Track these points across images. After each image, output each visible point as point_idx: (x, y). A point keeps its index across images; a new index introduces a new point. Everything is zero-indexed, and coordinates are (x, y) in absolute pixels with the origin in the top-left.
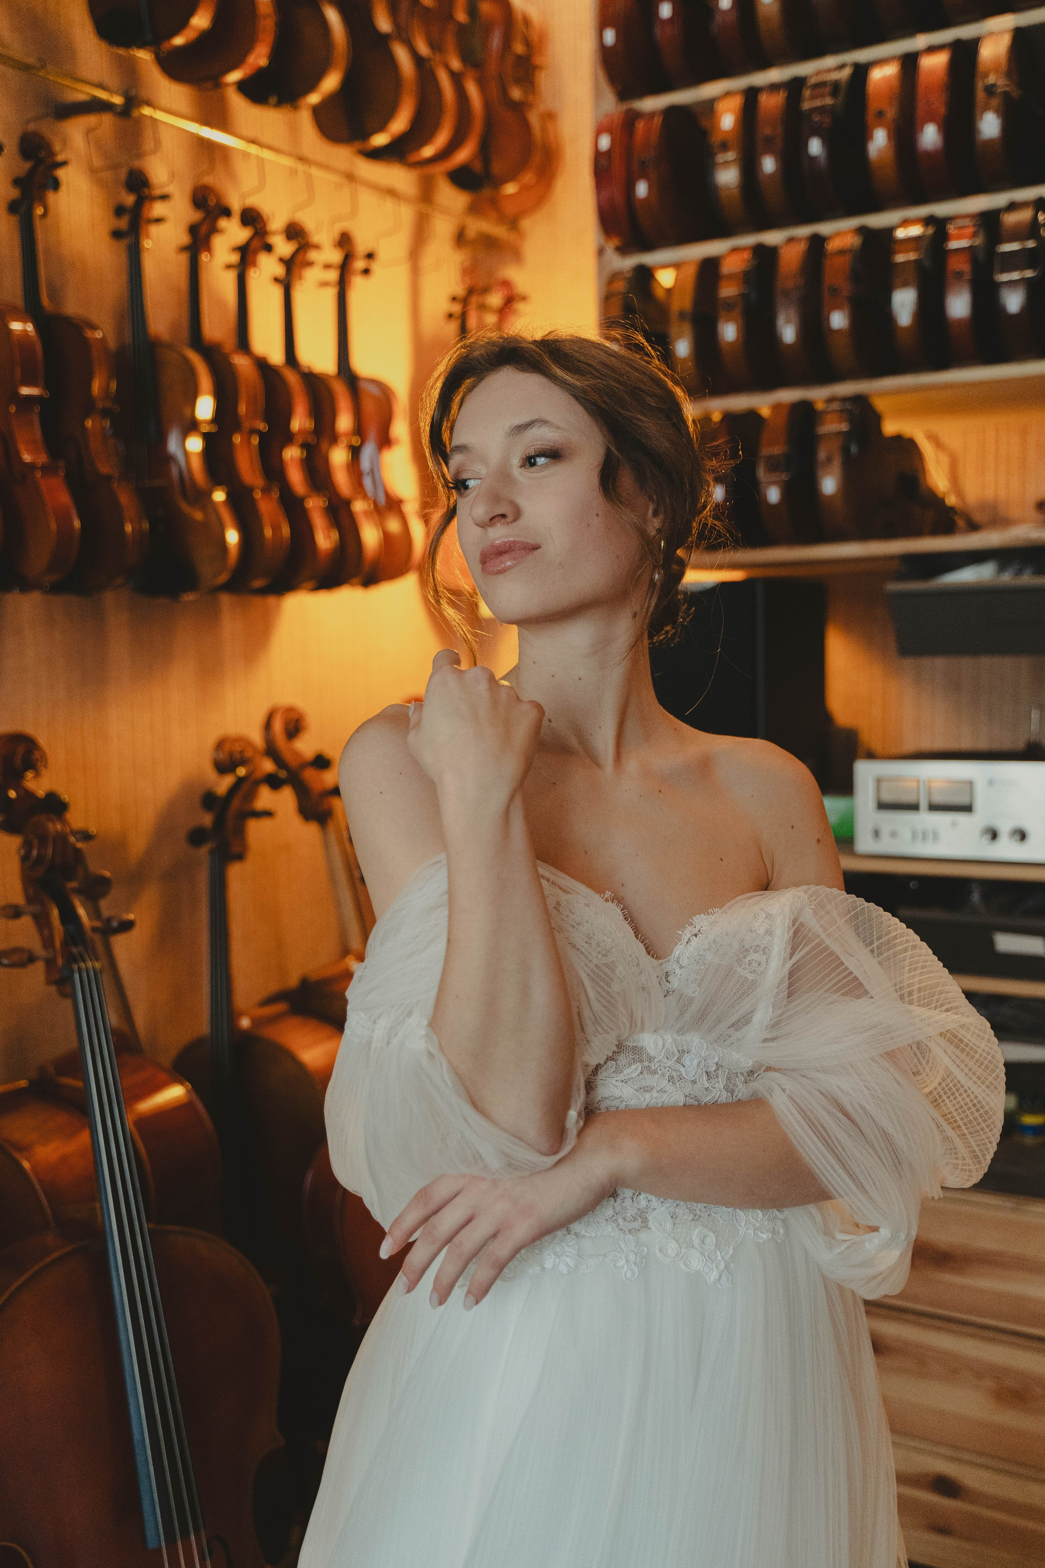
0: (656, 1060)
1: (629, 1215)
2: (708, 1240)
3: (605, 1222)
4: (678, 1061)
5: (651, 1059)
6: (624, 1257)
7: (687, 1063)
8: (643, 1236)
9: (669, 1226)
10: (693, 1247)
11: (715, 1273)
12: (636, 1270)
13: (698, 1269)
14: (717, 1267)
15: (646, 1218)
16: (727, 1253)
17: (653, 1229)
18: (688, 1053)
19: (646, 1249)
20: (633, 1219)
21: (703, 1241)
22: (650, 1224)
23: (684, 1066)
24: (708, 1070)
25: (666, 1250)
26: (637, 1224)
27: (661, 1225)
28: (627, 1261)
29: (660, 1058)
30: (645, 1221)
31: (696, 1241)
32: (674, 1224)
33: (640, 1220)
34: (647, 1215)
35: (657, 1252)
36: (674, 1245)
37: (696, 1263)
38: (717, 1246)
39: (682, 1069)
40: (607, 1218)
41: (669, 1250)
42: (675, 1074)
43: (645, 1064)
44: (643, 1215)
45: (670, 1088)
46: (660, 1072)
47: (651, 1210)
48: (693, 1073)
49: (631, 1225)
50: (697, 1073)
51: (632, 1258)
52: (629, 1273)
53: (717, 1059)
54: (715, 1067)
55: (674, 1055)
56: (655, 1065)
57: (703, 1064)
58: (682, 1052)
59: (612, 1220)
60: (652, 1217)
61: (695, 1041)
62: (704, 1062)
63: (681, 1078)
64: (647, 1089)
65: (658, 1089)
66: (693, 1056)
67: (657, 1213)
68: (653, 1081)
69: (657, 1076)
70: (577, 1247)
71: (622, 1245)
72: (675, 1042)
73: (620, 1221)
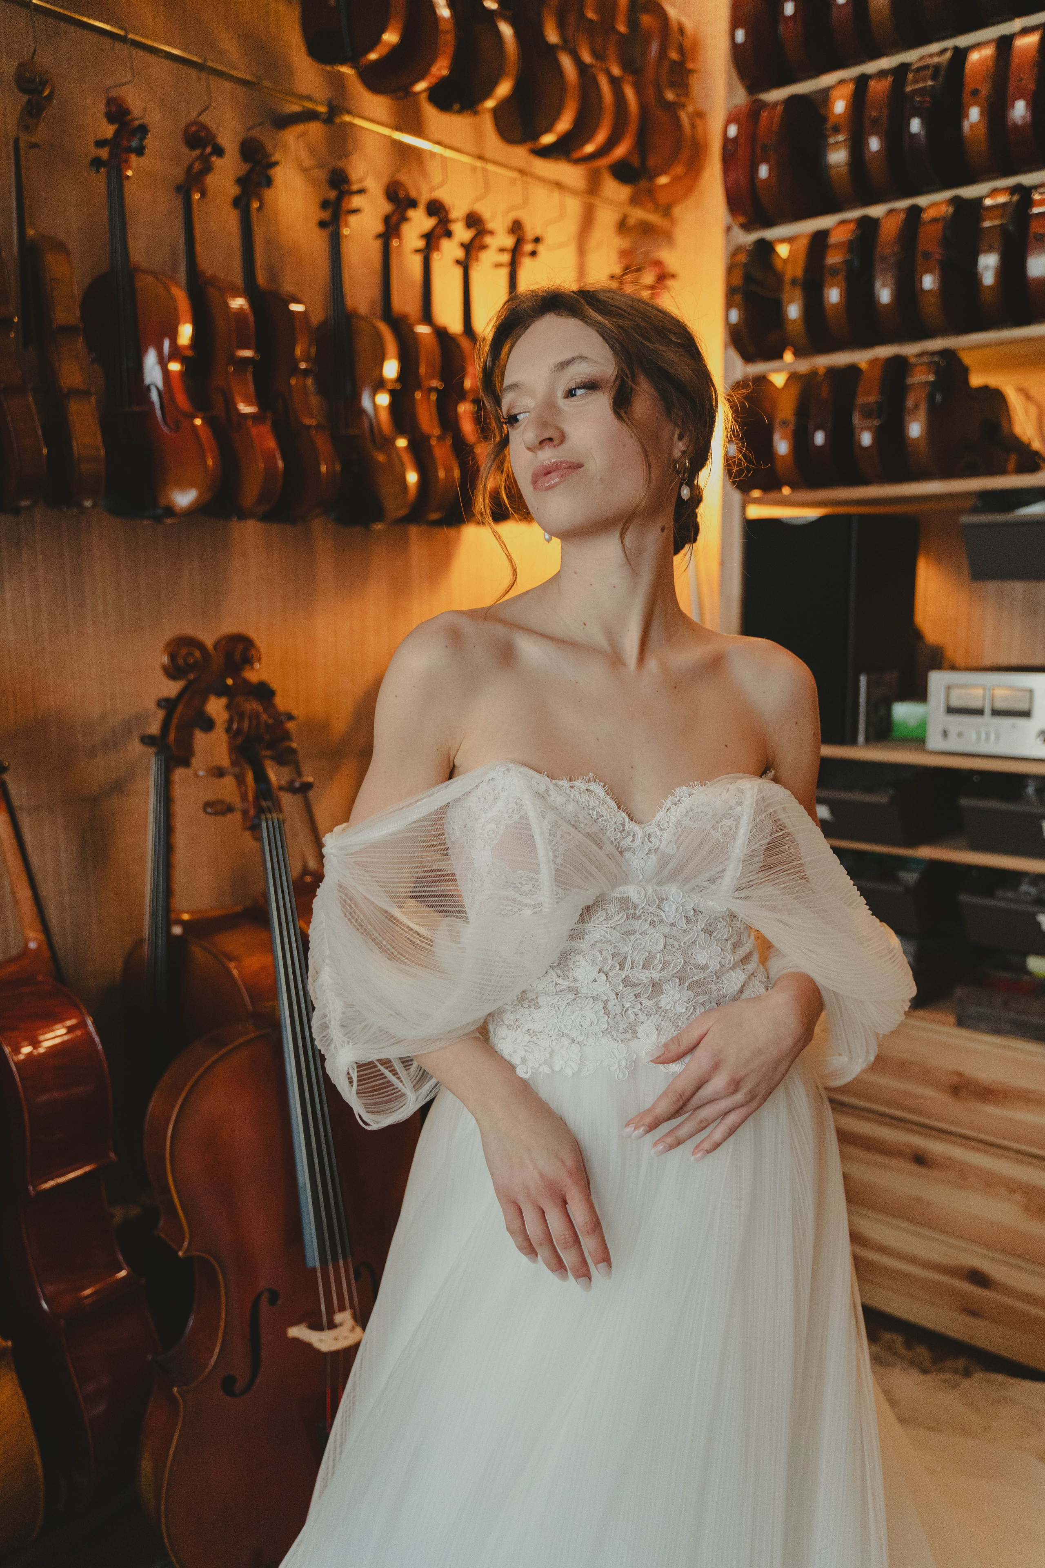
0: (640, 907)
1: (621, 1028)
3: (602, 1034)
4: (659, 907)
6: (616, 1062)
7: (667, 909)
8: (634, 1044)
9: (654, 1037)
12: (627, 1072)
15: (635, 1030)
17: (641, 1039)
18: (666, 900)
19: (635, 1055)
20: (624, 1031)
22: (639, 1035)
23: (664, 911)
24: (687, 916)
26: (629, 1035)
27: (648, 1036)
28: (619, 1066)
29: (643, 905)
30: (635, 1032)
32: (659, 1035)
33: (630, 1032)
34: (637, 1028)
35: (644, 1058)
39: (663, 914)
40: (603, 1030)
42: (656, 919)
43: (631, 911)
44: (633, 1029)
45: (651, 930)
46: (643, 918)
47: (639, 1024)
48: (673, 917)
49: (623, 1036)
50: (676, 917)
51: (624, 1063)
52: (621, 1076)
53: (693, 905)
54: (692, 912)
55: (654, 902)
56: (639, 911)
57: (680, 909)
58: (661, 900)
59: (607, 1032)
60: (640, 1030)
61: (673, 891)
62: (681, 907)
63: (662, 921)
64: (632, 932)
65: (640, 931)
66: (672, 903)
67: (645, 1025)
68: (636, 925)
69: (640, 921)
70: (580, 1054)
71: (616, 1052)
72: (655, 891)
73: (613, 1033)
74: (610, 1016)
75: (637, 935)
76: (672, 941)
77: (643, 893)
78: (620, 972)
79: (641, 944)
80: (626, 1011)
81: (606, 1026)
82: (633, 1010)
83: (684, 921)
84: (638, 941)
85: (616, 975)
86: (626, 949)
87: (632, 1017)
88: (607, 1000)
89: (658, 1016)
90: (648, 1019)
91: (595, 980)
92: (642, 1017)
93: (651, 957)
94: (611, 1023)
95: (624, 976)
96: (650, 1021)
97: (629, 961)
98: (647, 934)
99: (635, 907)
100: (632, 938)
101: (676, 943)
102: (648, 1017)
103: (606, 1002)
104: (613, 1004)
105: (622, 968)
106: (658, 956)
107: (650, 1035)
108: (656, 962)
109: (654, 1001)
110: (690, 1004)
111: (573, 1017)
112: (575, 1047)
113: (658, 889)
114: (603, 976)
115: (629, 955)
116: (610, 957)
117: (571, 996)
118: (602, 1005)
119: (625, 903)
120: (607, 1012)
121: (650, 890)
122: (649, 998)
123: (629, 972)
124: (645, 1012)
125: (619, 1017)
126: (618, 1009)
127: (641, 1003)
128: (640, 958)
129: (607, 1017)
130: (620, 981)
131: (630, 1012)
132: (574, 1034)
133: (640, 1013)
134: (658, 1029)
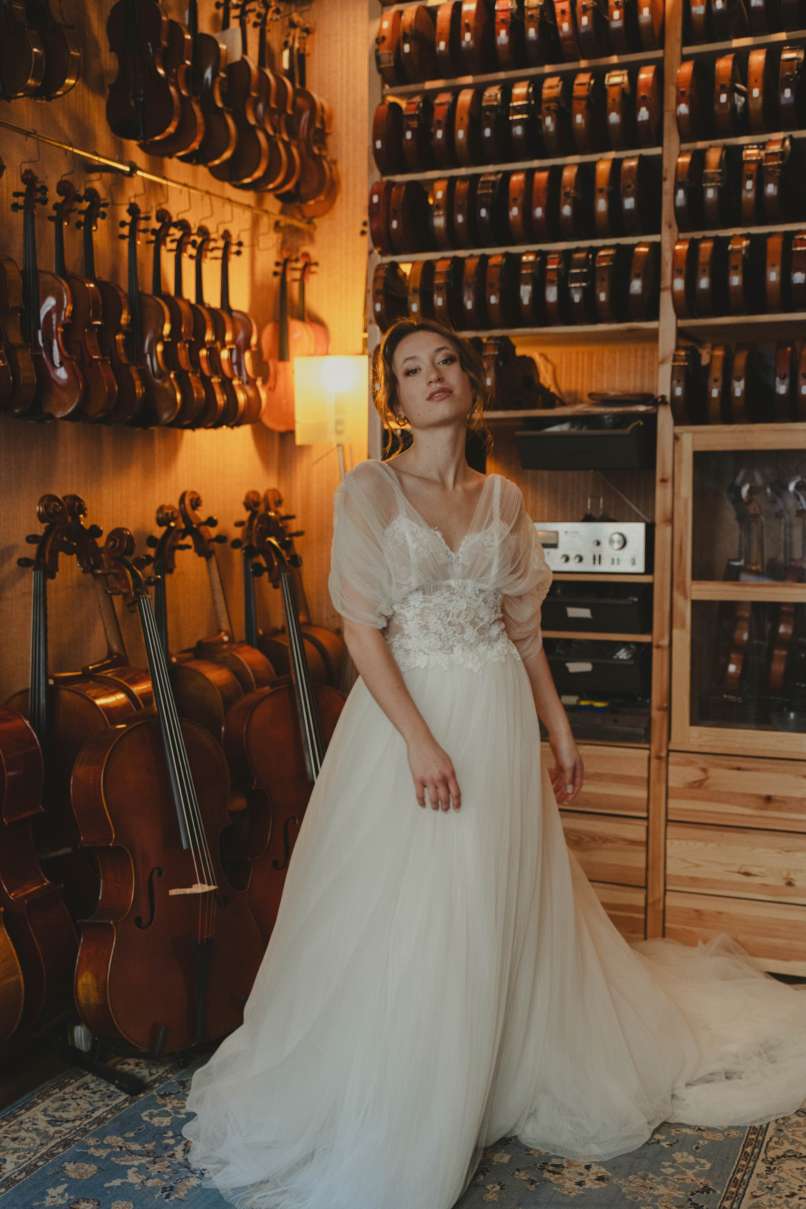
1: (446, 648)
2: (475, 658)
3: (438, 650)
4: (463, 589)
6: (444, 663)
7: (467, 590)
8: (451, 656)
9: (460, 652)
10: (469, 659)
11: (477, 669)
13: (471, 668)
14: (478, 667)
17: (454, 653)
18: (467, 586)
19: (452, 660)
21: (473, 658)
22: (454, 651)
24: (475, 593)
25: (459, 660)
26: (449, 651)
29: (457, 588)
30: (452, 650)
31: (471, 658)
32: (462, 651)
35: (456, 661)
36: (462, 659)
37: (470, 666)
38: (478, 660)
39: (465, 593)
40: (438, 648)
42: (463, 595)
43: (452, 591)
44: (451, 648)
45: (461, 600)
46: (457, 594)
47: (454, 646)
48: (470, 594)
49: (448, 652)
50: (472, 594)
51: (447, 663)
52: (445, 669)
53: (478, 588)
54: (478, 592)
55: (462, 587)
56: (455, 592)
57: (473, 590)
58: (465, 587)
59: (440, 649)
60: (455, 649)
61: (469, 582)
63: (465, 596)
64: (452, 601)
66: (469, 587)
67: (457, 647)
68: (454, 597)
69: (456, 596)
70: (427, 659)
71: (444, 658)
72: (462, 582)
73: (443, 650)
75: (455, 602)
76: (469, 605)
77: (457, 583)
78: (446, 619)
79: (456, 606)
80: (449, 640)
81: (440, 646)
82: (452, 640)
83: (475, 596)
86: (450, 608)
87: (451, 643)
88: (441, 634)
89: (462, 643)
91: (436, 623)
92: (456, 643)
93: (461, 612)
94: (442, 644)
95: (448, 621)
96: (459, 645)
97: (451, 614)
98: (458, 601)
99: (454, 589)
100: (452, 603)
101: (472, 606)
102: (458, 643)
103: (440, 634)
104: (443, 635)
105: (447, 617)
106: (464, 612)
107: (458, 652)
108: (462, 615)
109: (461, 635)
110: (477, 638)
111: (426, 642)
112: (426, 656)
114: (440, 621)
115: (451, 611)
116: (443, 613)
117: (425, 632)
118: (438, 636)
119: (449, 586)
120: (441, 640)
121: (460, 581)
122: (459, 634)
123: (451, 618)
124: (457, 641)
125: (446, 642)
126: (445, 639)
127: (455, 636)
128: (456, 612)
129: (440, 642)
130: (446, 623)
132: (425, 650)
133: (455, 641)
134: (463, 649)
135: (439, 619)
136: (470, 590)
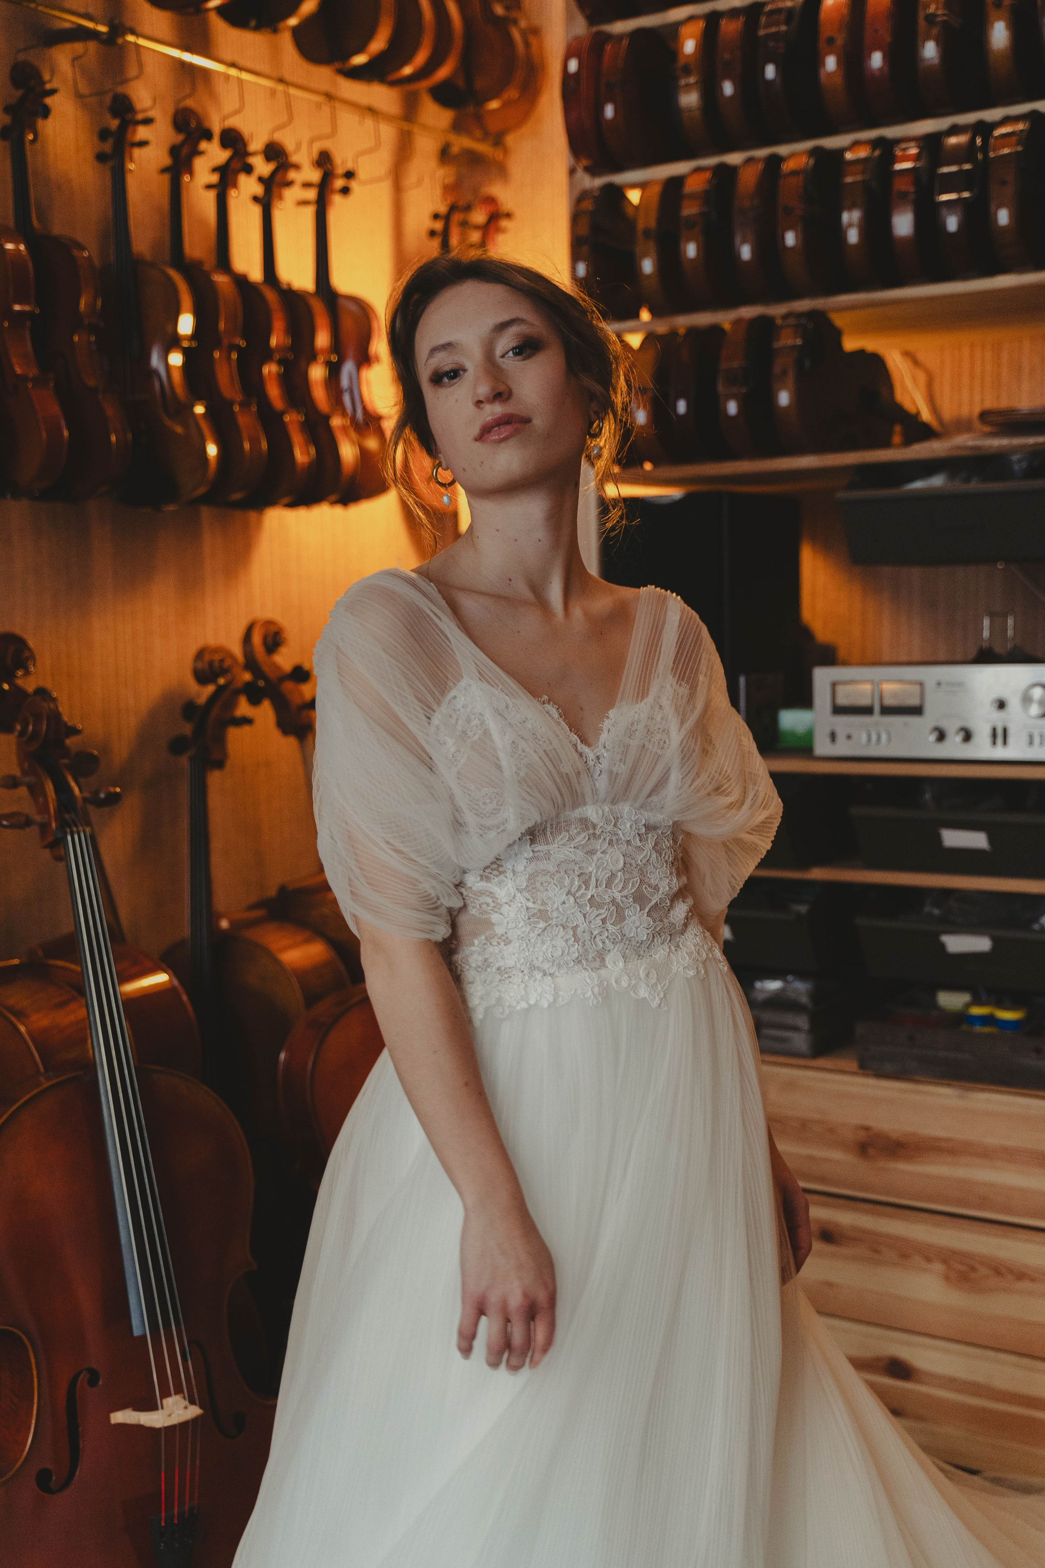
0: (599, 827)
1: (590, 957)
2: (651, 976)
3: (573, 963)
4: (615, 825)
5: (594, 826)
6: (590, 989)
7: (622, 827)
8: (603, 972)
9: (621, 964)
10: (640, 979)
11: (657, 999)
12: (600, 999)
13: (644, 996)
14: (658, 995)
15: (603, 959)
16: (665, 984)
17: (609, 967)
18: (621, 819)
19: (605, 982)
20: (593, 960)
21: (647, 975)
22: (607, 963)
23: (620, 829)
24: (639, 833)
25: (620, 981)
26: (597, 964)
27: (615, 963)
28: (593, 992)
29: (602, 824)
30: (603, 960)
31: (642, 974)
32: (625, 962)
33: (599, 960)
34: (604, 957)
35: (614, 984)
36: (626, 978)
37: (643, 993)
38: (658, 980)
39: (619, 832)
40: (573, 959)
41: (623, 983)
42: (614, 838)
43: (591, 831)
44: (601, 956)
45: (610, 850)
46: (602, 837)
47: (606, 952)
48: (628, 834)
49: (593, 965)
50: (631, 834)
51: (596, 990)
52: (595, 1002)
53: (644, 822)
54: (644, 830)
55: (611, 822)
56: (599, 831)
57: (634, 827)
58: (617, 819)
59: (578, 961)
60: (609, 958)
61: (627, 809)
62: (634, 825)
65: (601, 851)
66: (626, 821)
67: (612, 954)
68: (598, 845)
69: (600, 841)
70: (553, 985)
71: (588, 980)
72: (611, 810)
73: (584, 962)
74: (580, 944)
75: (599, 854)
77: (600, 812)
78: (585, 892)
79: (603, 863)
80: (594, 939)
81: (576, 955)
82: (601, 938)
83: (638, 838)
84: (600, 860)
85: (583, 895)
86: (590, 869)
87: (601, 945)
88: (577, 926)
89: (623, 944)
90: (614, 948)
91: (564, 903)
92: (609, 945)
93: (613, 876)
94: (582, 950)
95: (589, 897)
96: (616, 949)
97: (593, 879)
98: (606, 853)
100: (595, 858)
101: (634, 862)
102: (614, 944)
103: (575, 928)
104: (583, 930)
105: (587, 888)
107: (617, 963)
108: (618, 881)
109: (619, 927)
110: (650, 930)
111: (546, 948)
112: (548, 980)
113: (613, 807)
114: (572, 899)
115: (593, 875)
116: (577, 879)
117: (542, 925)
119: (585, 821)
120: (577, 940)
121: (607, 809)
123: (594, 891)
124: (612, 940)
126: (587, 936)
127: (607, 930)
129: (577, 944)
130: (587, 902)
131: (598, 939)
132: (546, 966)
133: (607, 941)
134: (624, 957)
135: (569, 893)
136: (628, 825)
